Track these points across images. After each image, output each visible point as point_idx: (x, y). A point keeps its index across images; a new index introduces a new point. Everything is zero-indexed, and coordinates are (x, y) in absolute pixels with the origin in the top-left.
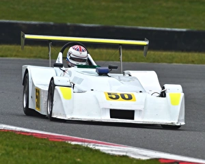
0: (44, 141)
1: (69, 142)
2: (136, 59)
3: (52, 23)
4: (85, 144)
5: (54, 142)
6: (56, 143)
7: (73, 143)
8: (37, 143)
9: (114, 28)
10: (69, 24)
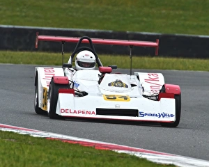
0: (90, 150)
1: (116, 151)
2: (194, 67)
3: (111, 31)
4: (132, 153)
5: (100, 151)
6: (102, 152)
7: (120, 152)
8: (83, 152)
9: (174, 36)
10: (128, 32)
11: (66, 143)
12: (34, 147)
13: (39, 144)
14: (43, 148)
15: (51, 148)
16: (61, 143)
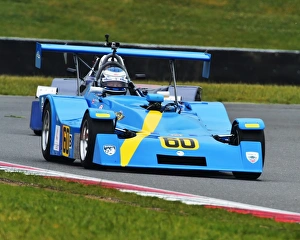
0: (268, 222)
5: (282, 224)
6: (285, 226)
8: (257, 226)
11: (233, 212)
12: (187, 218)
13: (195, 214)
14: (200, 220)
15: (211, 220)
16: (226, 213)
